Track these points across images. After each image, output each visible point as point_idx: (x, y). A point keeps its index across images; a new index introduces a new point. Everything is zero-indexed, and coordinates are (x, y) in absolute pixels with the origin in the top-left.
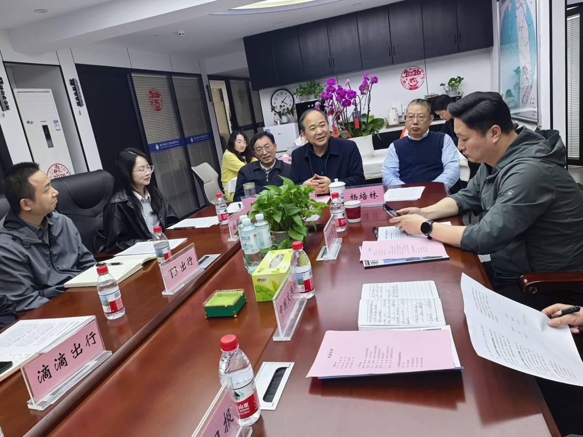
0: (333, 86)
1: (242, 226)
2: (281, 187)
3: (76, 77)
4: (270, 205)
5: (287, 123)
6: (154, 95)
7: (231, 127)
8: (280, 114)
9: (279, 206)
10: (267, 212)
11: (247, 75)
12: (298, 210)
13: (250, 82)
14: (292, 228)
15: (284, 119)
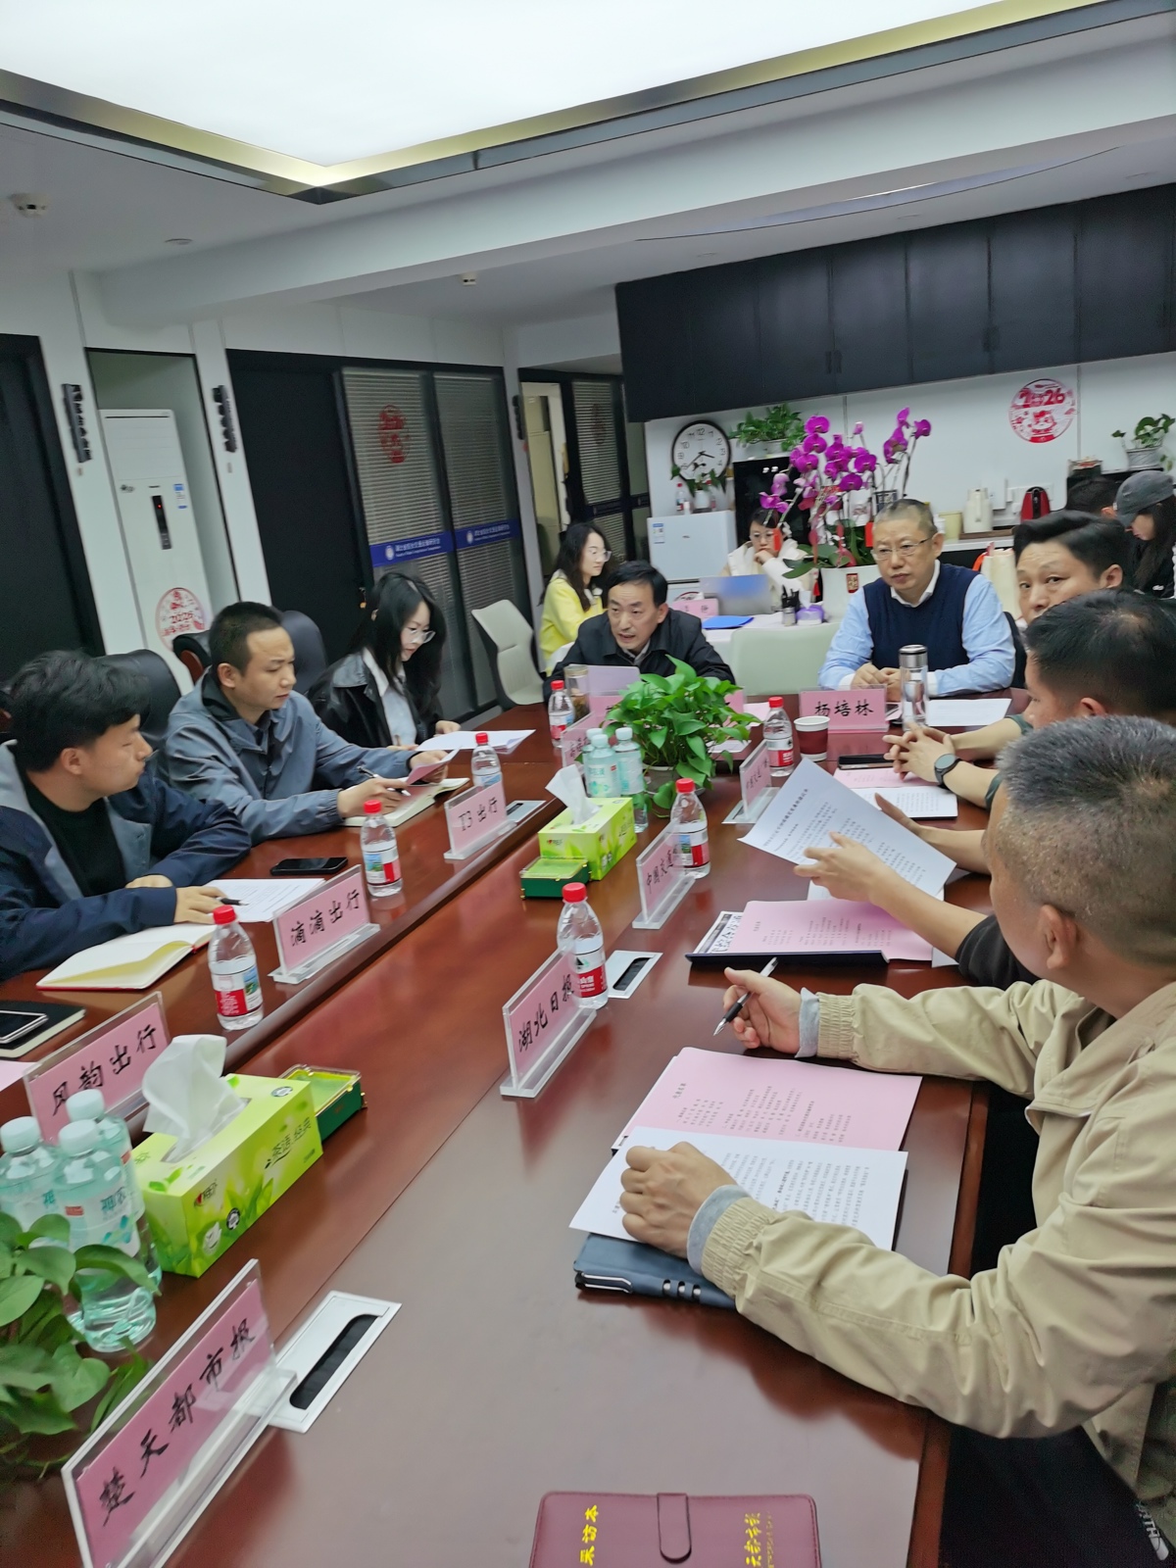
0: (821, 435)
1: (590, 748)
2: (670, 679)
3: (225, 381)
4: (646, 712)
5: (708, 510)
6: (391, 422)
7: (567, 501)
8: (693, 486)
9: (663, 716)
10: (639, 727)
11: (617, 368)
12: (699, 726)
13: (623, 386)
14: (685, 761)
15: (702, 500)
